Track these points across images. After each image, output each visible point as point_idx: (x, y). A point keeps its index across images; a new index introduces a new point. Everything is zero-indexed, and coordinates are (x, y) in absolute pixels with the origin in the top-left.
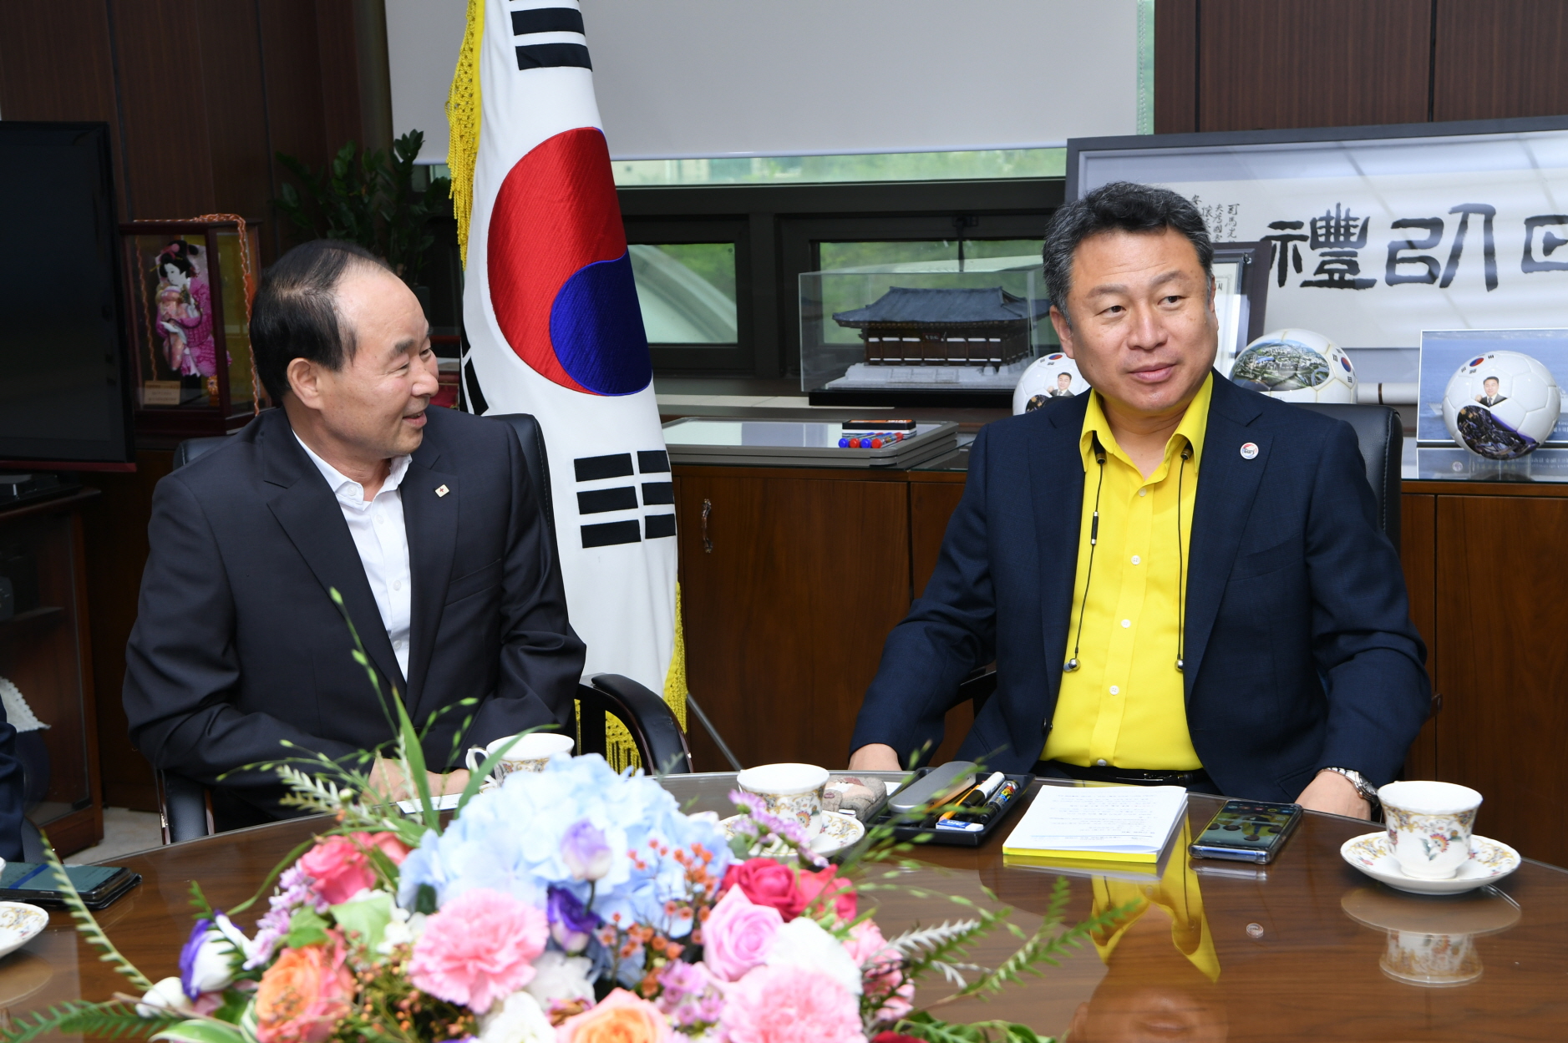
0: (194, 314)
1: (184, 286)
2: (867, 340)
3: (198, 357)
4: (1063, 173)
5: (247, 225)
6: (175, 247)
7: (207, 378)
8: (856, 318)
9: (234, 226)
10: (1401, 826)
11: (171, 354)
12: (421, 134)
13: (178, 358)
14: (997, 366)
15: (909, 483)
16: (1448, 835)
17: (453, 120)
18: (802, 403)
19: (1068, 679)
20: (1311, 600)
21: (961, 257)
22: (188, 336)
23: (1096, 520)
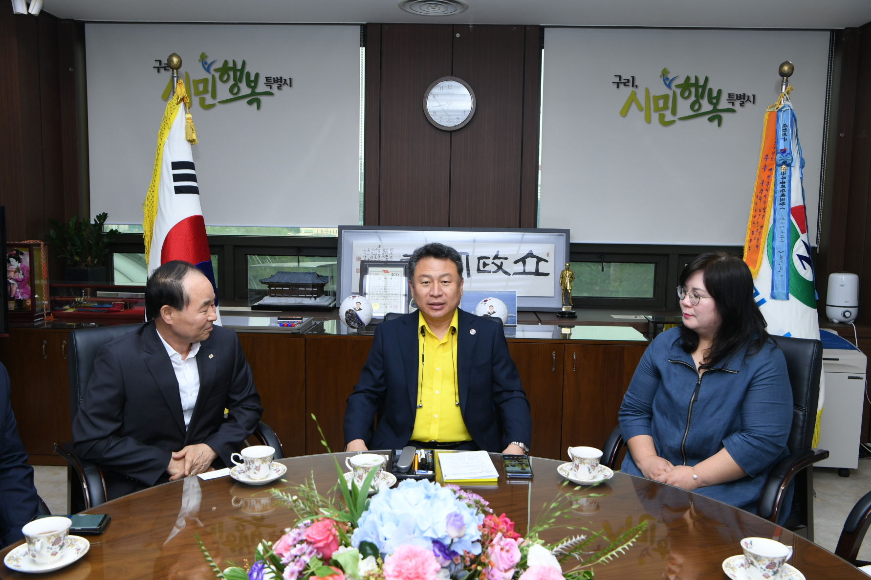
0: (21, 276)
1: (18, 266)
2: (270, 288)
3: (22, 293)
4: (337, 236)
5: (44, 244)
6: (15, 252)
7: (26, 300)
8: (268, 281)
9: (39, 245)
10: (581, 463)
11: (11, 291)
12: (107, 214)
13: (14, 293)
14: (315, 298)
15: (306, 339)
16: (595, 465)
17: (146, 210)
18: (249, 309)
19: (419, 411)
20: (493, 381)
21: (299, 262)
22: (18, 285)
23: (423, 356)
